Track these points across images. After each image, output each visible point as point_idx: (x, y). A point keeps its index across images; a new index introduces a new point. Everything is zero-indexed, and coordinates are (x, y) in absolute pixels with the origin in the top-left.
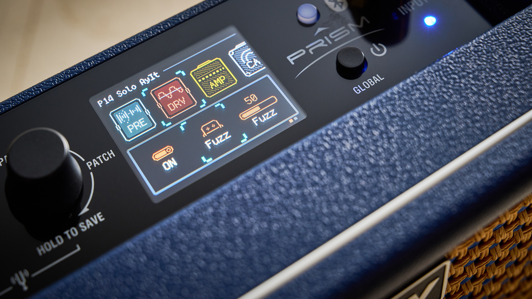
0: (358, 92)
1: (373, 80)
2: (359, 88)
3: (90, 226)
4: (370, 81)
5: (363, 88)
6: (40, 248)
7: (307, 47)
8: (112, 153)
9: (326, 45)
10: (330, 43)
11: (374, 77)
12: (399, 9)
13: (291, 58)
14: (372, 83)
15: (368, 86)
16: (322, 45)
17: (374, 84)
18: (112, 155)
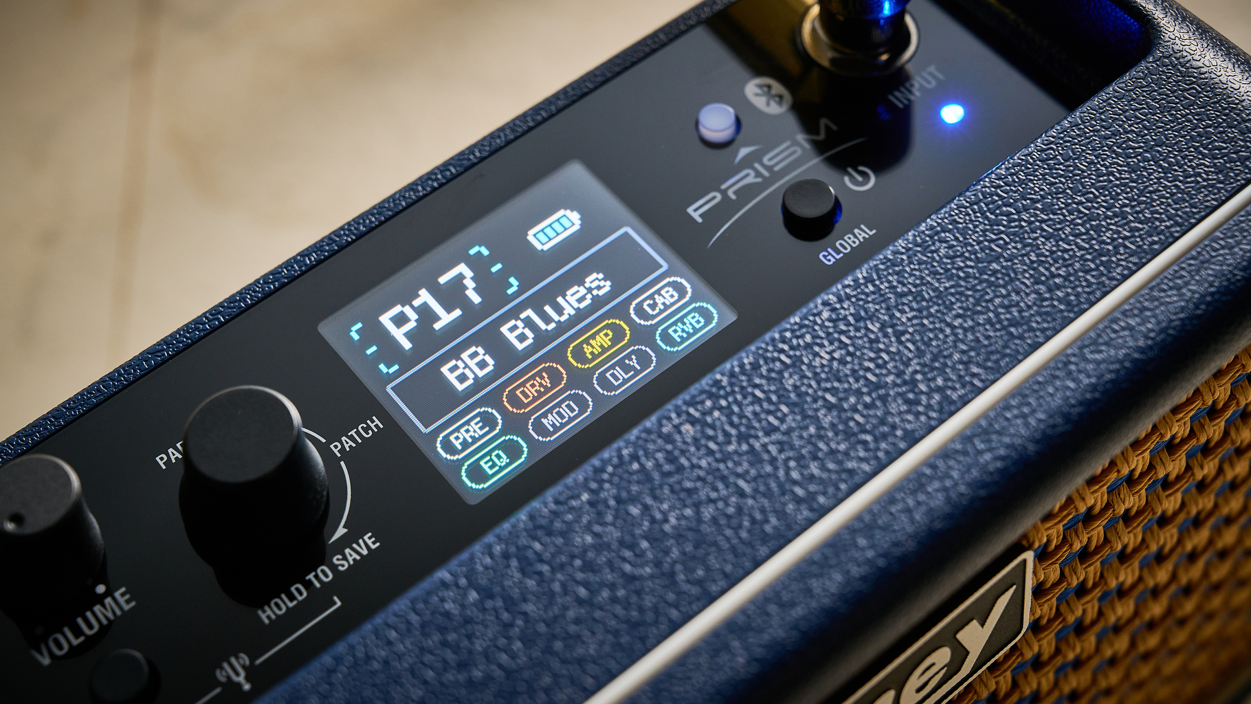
0: (829, 260)
1: (855, 237)
2: (830, 254)
3: (354, 560)
4: (849, 238)
5: (838, 252)
6: (264, 612)
7: (724, 187)
8: (377, 422)
9: (759, 180)
10: (766, 174)
11: (856, 231)
12: (891, 97)
13: (695, 210)
14: (854, 242)
15: (846, 249)
16: (751, 179)
17: (858, 243)
18: (377, 426)
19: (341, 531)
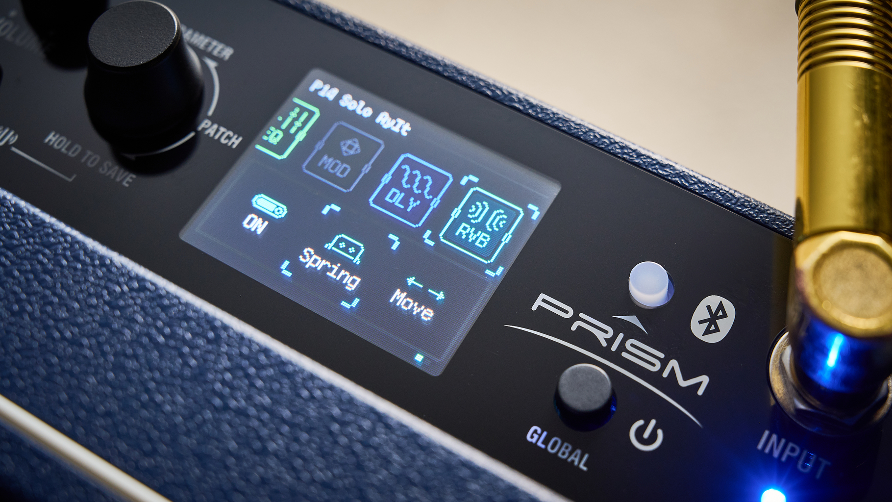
0: (532, 437)
1: (571, 453)
2: (540, 435)
4: (567, 448)
5: (546, 442)
7: (582, 315)
8: (237, 142)
9: (604, 344)
10: (614, 348)
11: (579, 452)
13: (544, 301)
14: (564, 454)
15: (553, 448)
16: (601, 337)
17: (565, 457)
19: (132, 157)
